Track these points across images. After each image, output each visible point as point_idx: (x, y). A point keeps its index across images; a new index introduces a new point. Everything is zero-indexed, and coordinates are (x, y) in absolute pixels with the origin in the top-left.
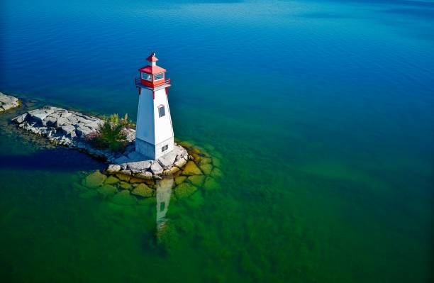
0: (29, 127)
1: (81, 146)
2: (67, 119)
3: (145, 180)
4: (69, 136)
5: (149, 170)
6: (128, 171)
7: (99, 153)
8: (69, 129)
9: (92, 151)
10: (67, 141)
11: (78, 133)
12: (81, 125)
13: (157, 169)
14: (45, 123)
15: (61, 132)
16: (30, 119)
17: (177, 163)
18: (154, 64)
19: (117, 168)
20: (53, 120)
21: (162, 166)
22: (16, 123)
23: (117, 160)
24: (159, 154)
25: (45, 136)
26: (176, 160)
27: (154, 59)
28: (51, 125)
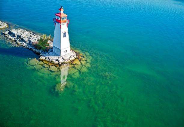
0: (10, 37)
1: (30, 47)
2: (26, 35)
3: (55, 65)
4: (26, 42)
5: (57, 60)
6: (48, 60)
7: (37, 51)
8: (26, 39)
9: (34, 49)
10: (24, 44)
11: (30, 41)
12: (31, 38)
13: (61, 60)
14: (16, 36)
15: (22, 40)
16: (10, 33)
17: (70, 59)
18: (62, 12)
19: (44, 58)
20: (20, 35)
21: (63, 59)
22: (4, 34)
23: (44, 55)
24: (62, 54)
25: (16, 41)
26: (70, 57)
27: (62, 10)
28: (19, 37)
